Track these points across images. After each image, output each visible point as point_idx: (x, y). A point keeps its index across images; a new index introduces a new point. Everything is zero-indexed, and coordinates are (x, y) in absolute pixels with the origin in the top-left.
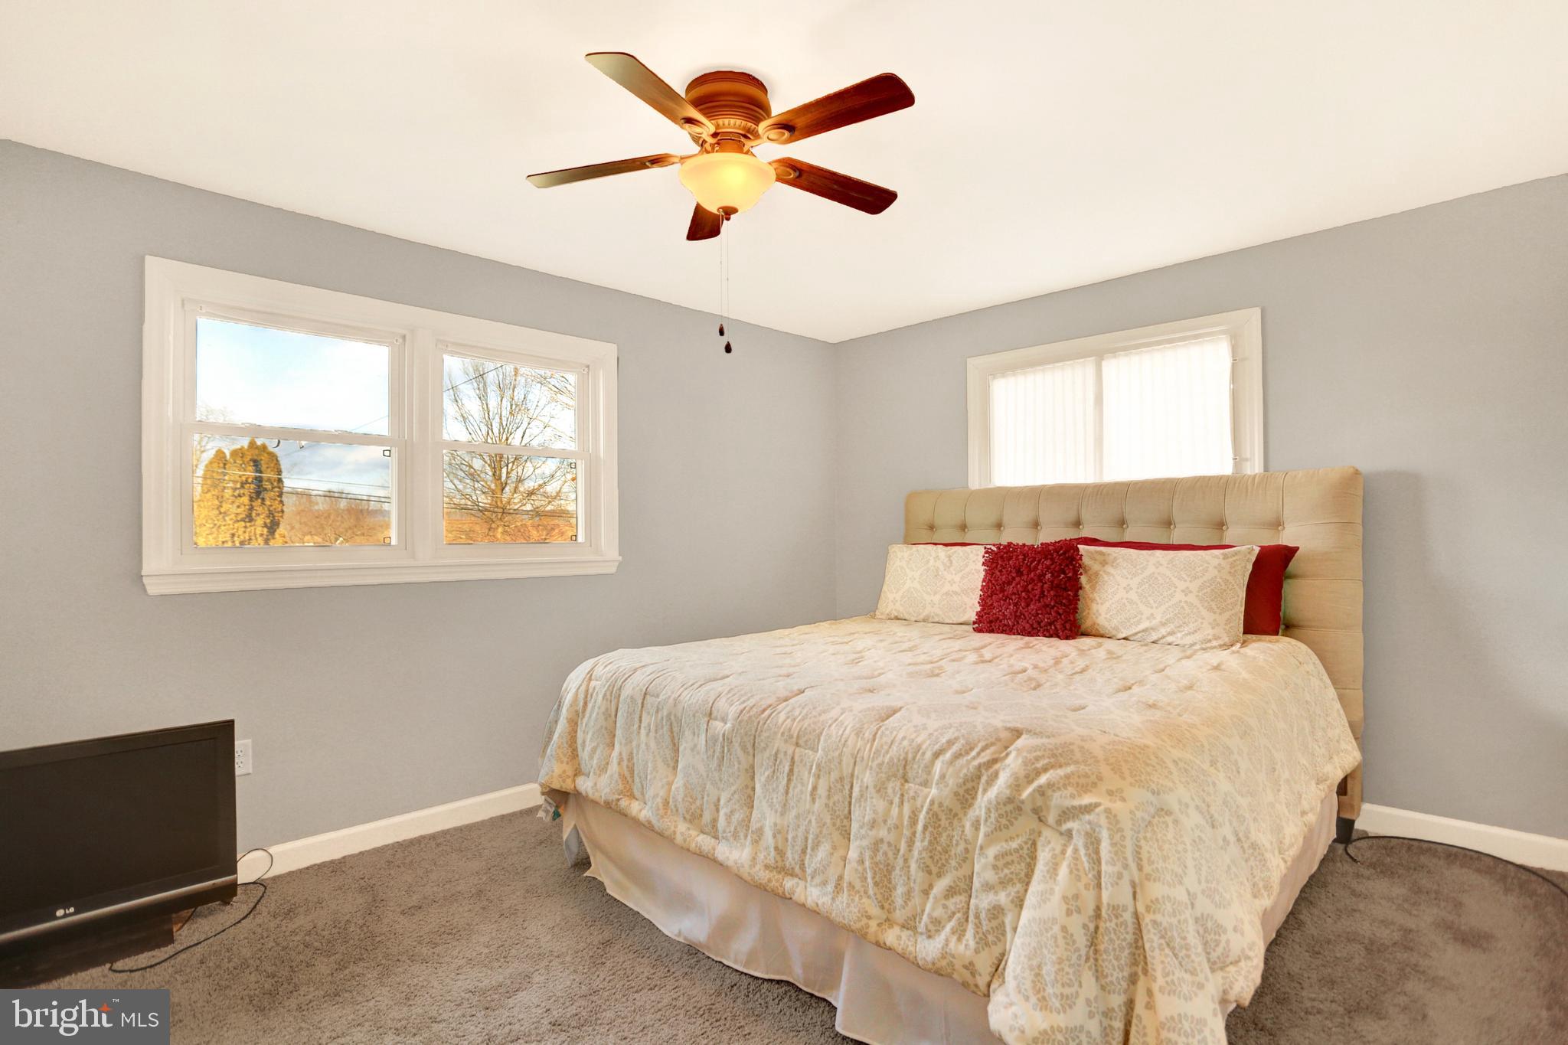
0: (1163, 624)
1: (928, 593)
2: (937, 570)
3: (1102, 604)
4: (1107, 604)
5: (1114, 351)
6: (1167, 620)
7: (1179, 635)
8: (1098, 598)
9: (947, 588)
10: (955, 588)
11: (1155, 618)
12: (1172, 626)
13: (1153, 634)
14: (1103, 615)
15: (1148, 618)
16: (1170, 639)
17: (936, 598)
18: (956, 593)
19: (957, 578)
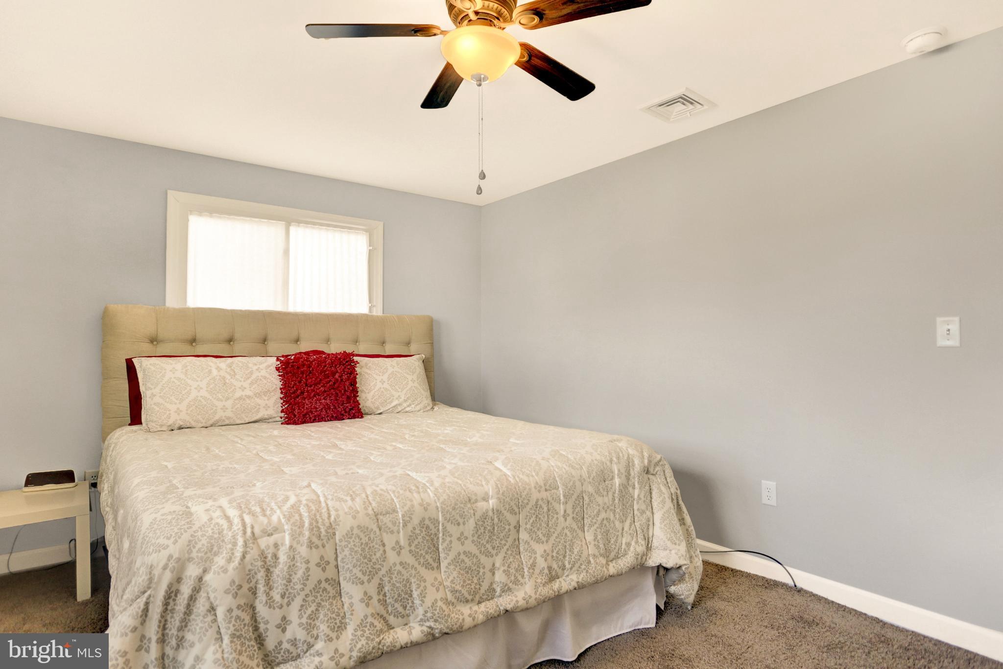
0: (405, 401)
1: (218, 400)
2: (224, 378)
3: (368, 393)
4: (372, 393)
5: (299, 222)
6: (408, 398)
7: (413, 406)
8: (365, 390)
9: (239, 394)
10: (248, 392)
11: (401, 398)
12: (410, 401)
13: (399, 407)
14: (370, 400)
15: (397, 399)
16: (408, 409)
17: (229, 404)
18: (249, 397)
19: (246, 384)
